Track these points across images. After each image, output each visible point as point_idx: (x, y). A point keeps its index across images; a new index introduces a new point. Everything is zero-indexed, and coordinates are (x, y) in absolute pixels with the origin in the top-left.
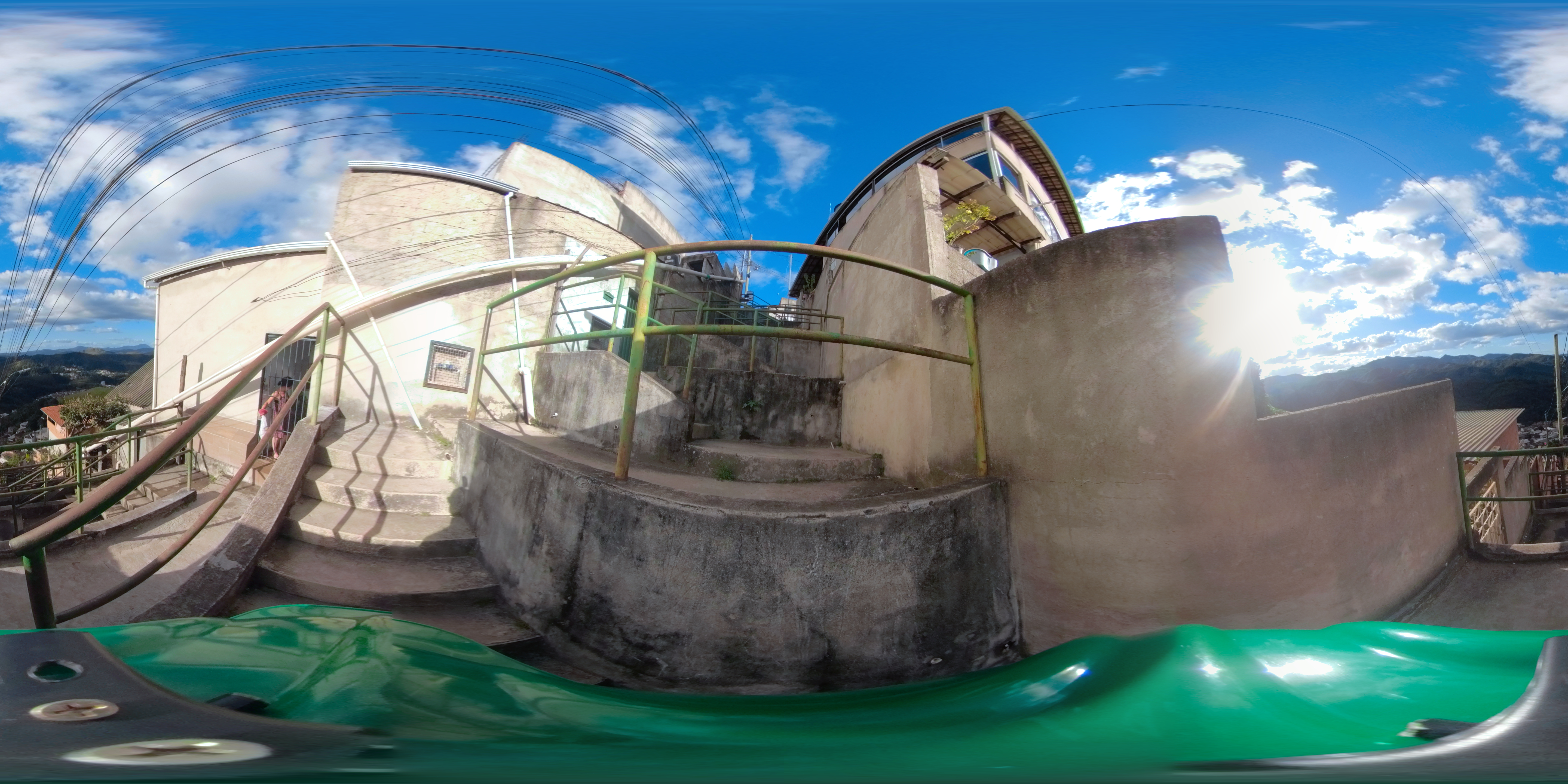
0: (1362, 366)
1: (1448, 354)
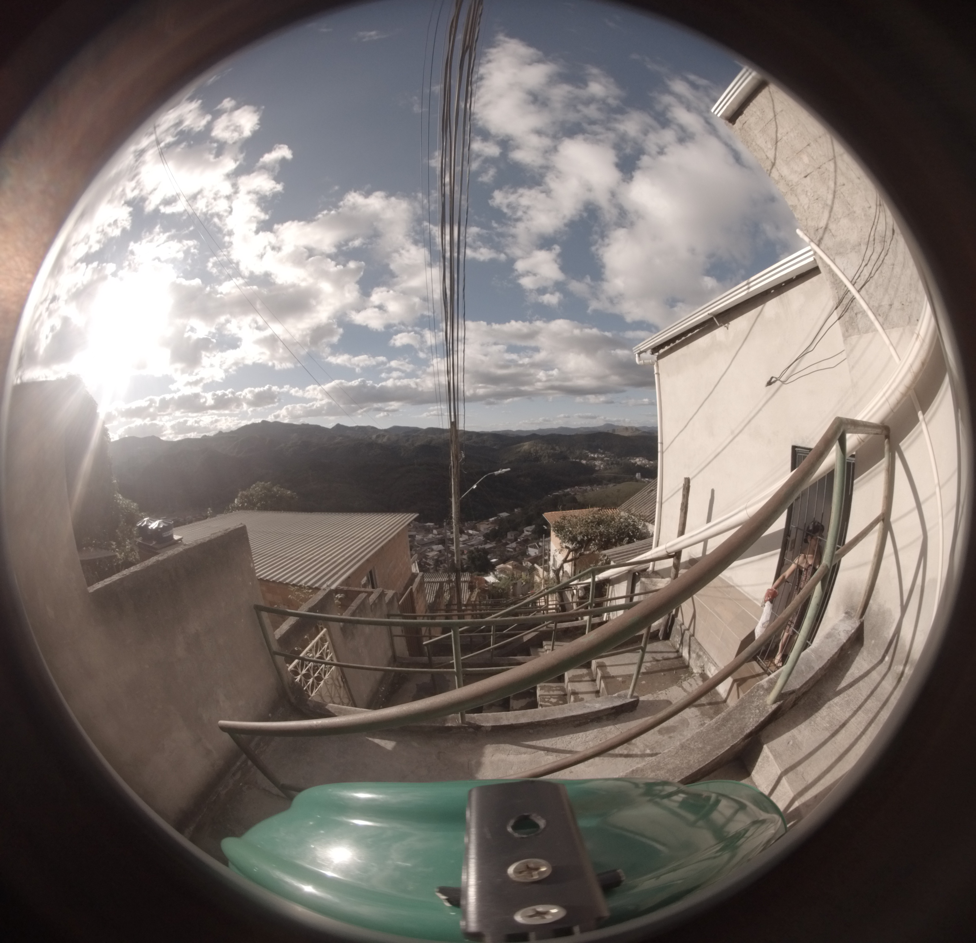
0: (232, 432)
1: (341, 423)
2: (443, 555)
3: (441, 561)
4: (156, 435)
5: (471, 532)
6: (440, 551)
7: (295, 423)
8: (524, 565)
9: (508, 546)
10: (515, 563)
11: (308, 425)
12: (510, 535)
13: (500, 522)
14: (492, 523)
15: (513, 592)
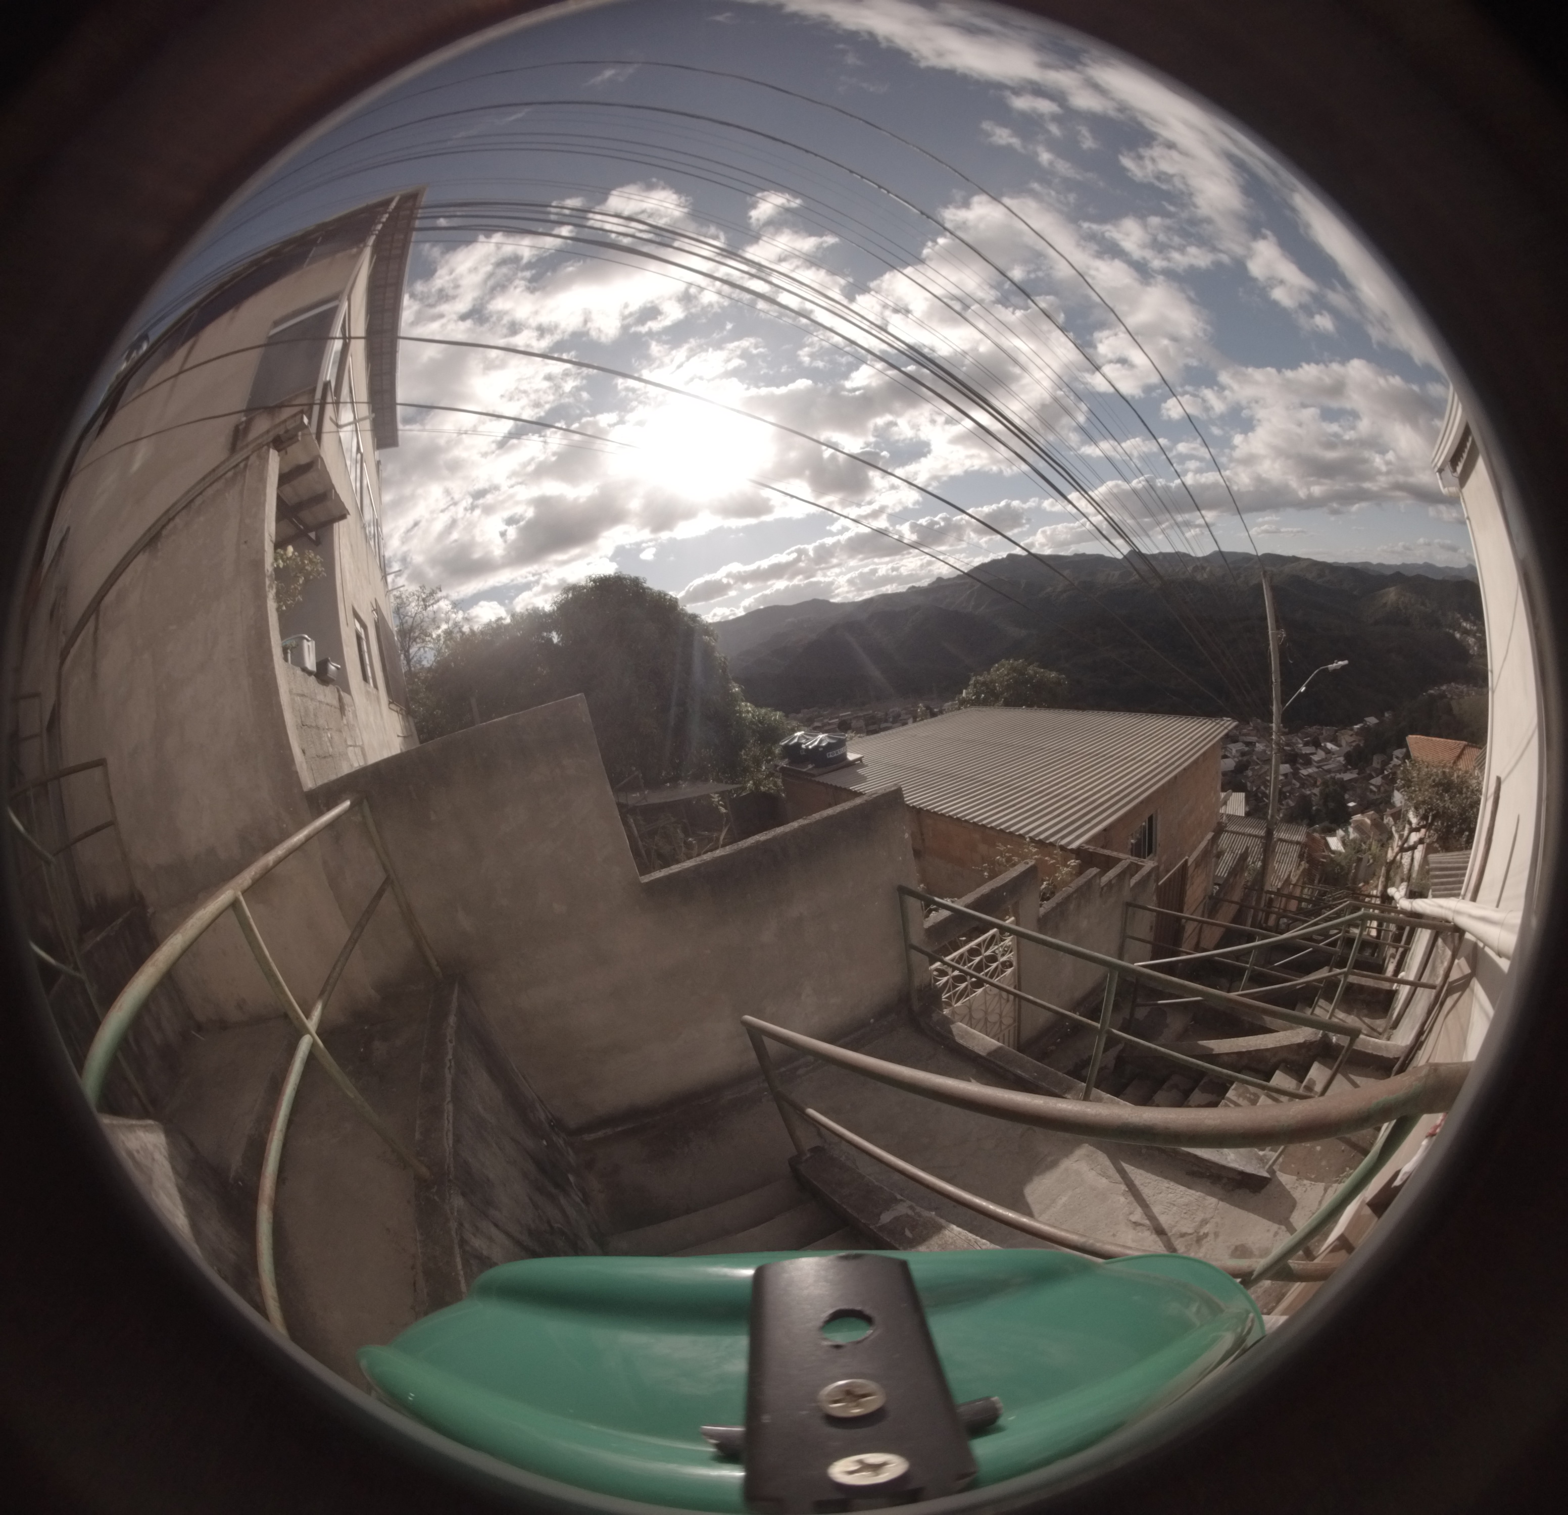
2: (1290, 783)
3: (1284, 793)
4: (821, 598)
5: (1330, 746)
6: (1286, 775)
7: (1062, 553)
8: (1385, 821)
9: (1373, 781)
10: (1376, 816)
11: (1084, 555)
12: (1376, 762)
13: (1366, 732)
14: (1357, 734)
15: (1356, 874)
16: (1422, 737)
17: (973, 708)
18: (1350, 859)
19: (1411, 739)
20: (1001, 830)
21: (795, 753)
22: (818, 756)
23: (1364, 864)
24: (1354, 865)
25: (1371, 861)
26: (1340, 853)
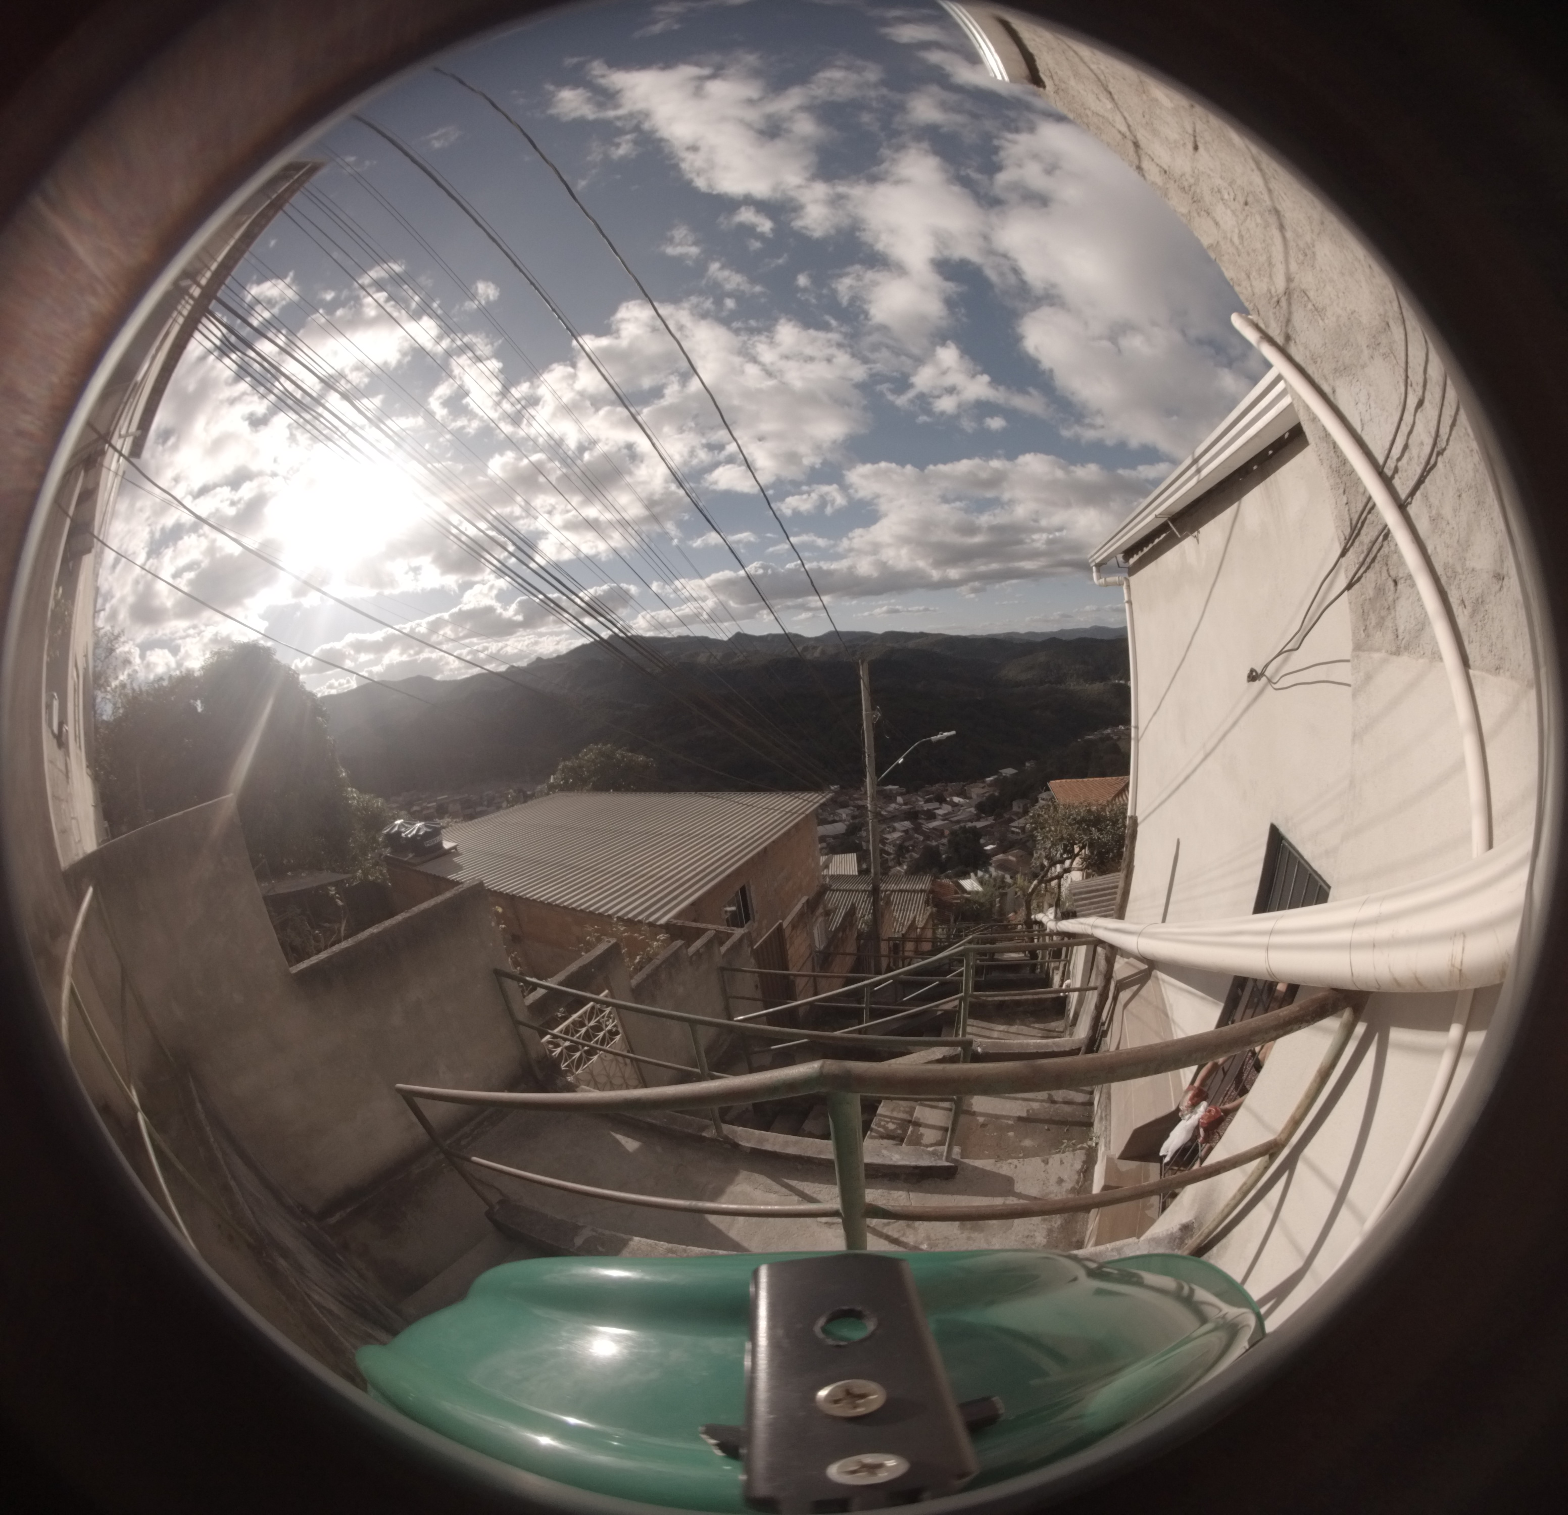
2: (912, 838)
3: (906, 847)
5: (957, 799)
6: (905, 831)
9: (1012, 824)
11: (687, 638)
12: (1017, 807)
13: (1001, 782)
14: (990, 785)
15: (1000, 907)
16: (1069, 780)
17: (561, 793)
18: (991, 896)
19: (1053, 784)
20: (591, 912)
21: (395, 839)
22: (415, 843)
23: (1010, 897)
24: (998, 899)
25: (1019, 894)
26: (977, 893)
